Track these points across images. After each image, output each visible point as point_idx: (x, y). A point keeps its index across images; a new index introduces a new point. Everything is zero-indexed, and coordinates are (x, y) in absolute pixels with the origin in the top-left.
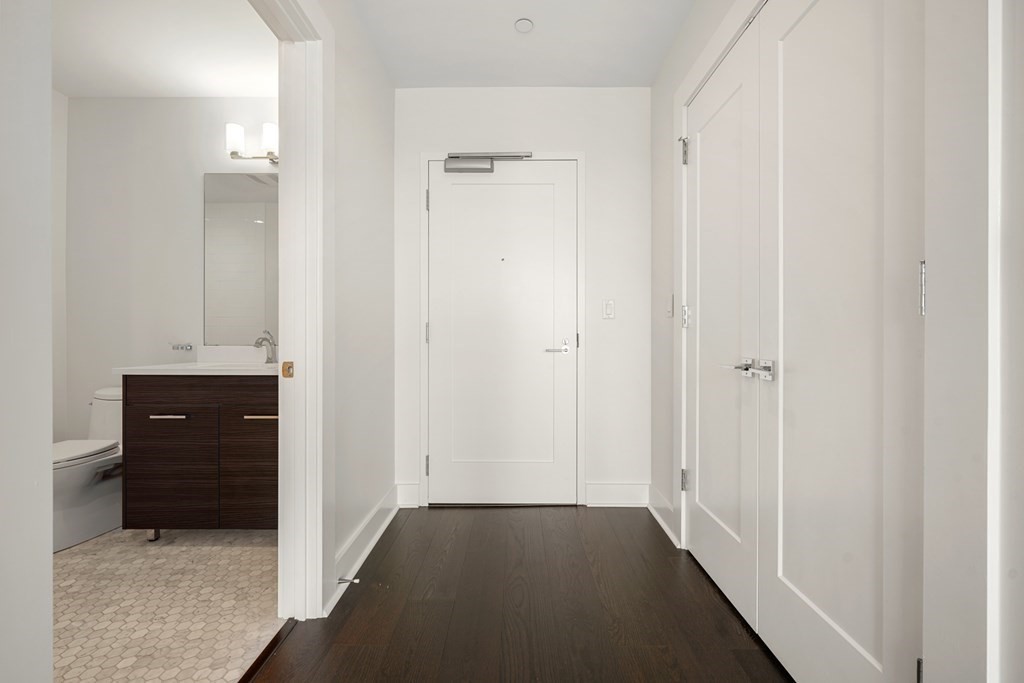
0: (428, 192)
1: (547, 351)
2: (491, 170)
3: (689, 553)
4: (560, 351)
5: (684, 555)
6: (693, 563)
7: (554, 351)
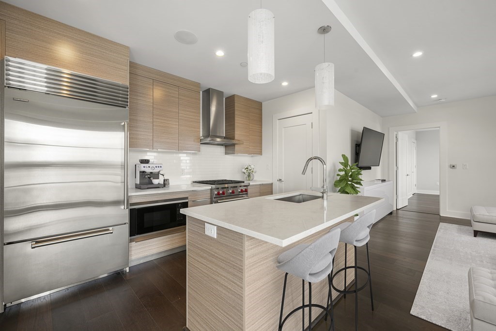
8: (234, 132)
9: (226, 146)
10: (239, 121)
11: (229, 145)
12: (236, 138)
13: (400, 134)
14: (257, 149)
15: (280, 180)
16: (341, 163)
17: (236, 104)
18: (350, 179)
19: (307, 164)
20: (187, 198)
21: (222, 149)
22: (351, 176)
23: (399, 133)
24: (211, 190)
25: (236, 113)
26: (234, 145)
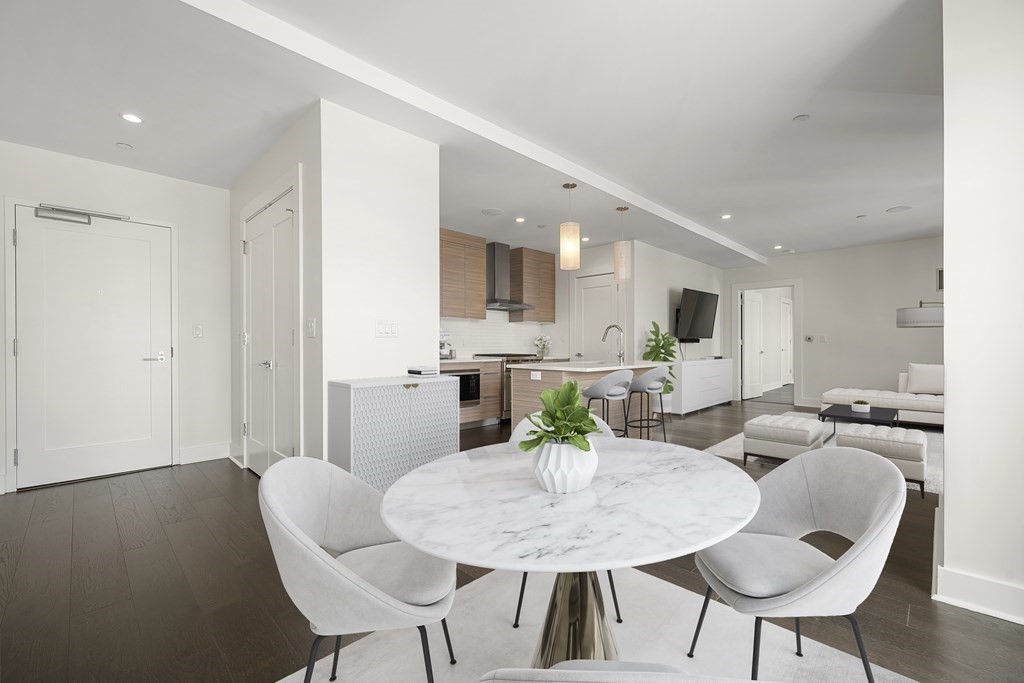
0: (15, 232)
1: (145, 360)
2: (89, 223)
3: (249, 469)
4: (156, 360)
5: (245, 471)
6: (252, 475)
7: (151, 360)
8: (522, 294)
9: (511, 312)
10: (528, 280)
11: (515, 310)
12: (524, 302)
13: (748, 294)
14: (548, 315)
15: (579, 355)
16: (652, 332)
17: (524, 259)
18: (663, 351)
19: (606, 332)
20: (478, 370)
21: (505, 315)
22: (662, 347)
23: (746, 292)
24: (502, 362)
25: (524, 270)
26: (522, 310)
